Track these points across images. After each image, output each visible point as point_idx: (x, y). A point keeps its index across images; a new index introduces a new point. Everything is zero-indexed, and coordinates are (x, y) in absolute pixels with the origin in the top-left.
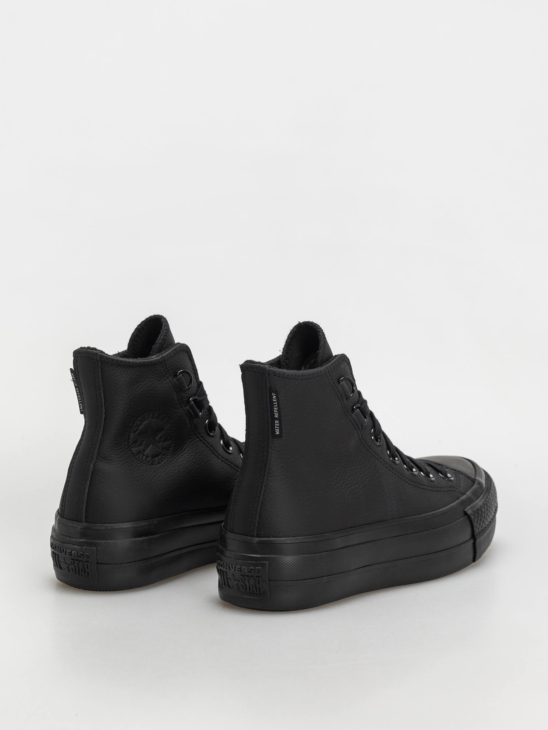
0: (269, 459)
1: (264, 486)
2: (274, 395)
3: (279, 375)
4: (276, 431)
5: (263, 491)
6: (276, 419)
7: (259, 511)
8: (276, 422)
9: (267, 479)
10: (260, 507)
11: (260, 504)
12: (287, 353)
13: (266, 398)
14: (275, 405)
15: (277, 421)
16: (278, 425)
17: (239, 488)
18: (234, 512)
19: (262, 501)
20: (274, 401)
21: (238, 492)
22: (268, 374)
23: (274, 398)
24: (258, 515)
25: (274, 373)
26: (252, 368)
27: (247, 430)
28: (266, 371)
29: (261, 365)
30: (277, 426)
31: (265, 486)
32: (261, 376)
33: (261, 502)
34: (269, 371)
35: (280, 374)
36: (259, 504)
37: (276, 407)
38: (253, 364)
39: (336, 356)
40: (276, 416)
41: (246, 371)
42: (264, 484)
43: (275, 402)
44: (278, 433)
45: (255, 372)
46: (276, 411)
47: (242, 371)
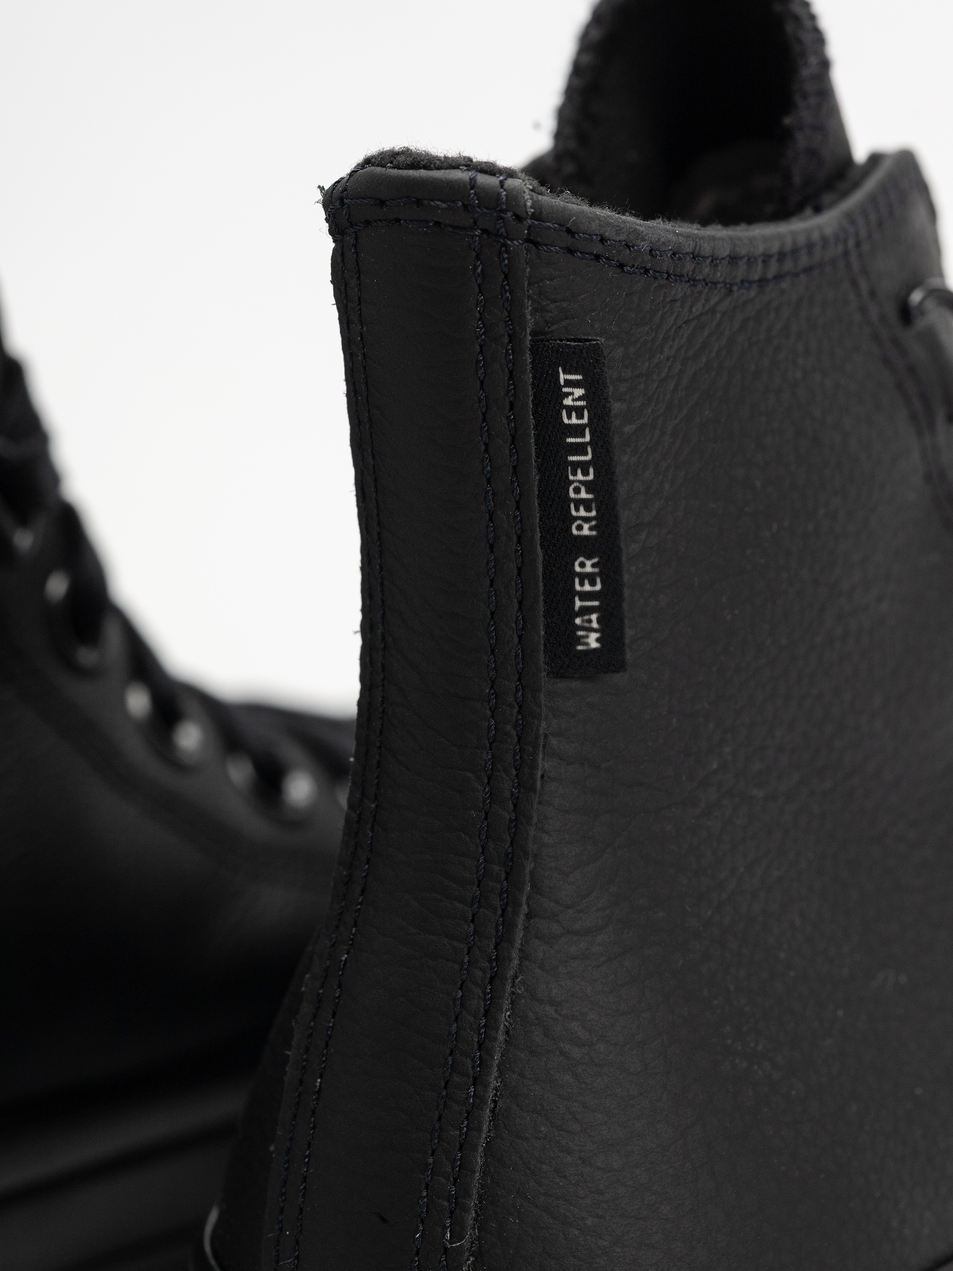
0: (535, 820)
1: (506, 1005)
2: (568, 383)
3: (597, 249)
4: (583, 628)
5: (501, 1037)
6: (585, 547)
7: (477, 1176)
8: (582, 565)
9: (524, 956)
10: (488, 1148)
11: (485, 1127)
12: (582, 137)
13: (512, 404)
14: (580, 449)
15: (589, 558)
16: (598, 587)
17: (334, 1016)
18: (305, 1180)
19: (500, 1104)
20: (574, 421)
21: (327, 1045)
22: (528, 240)
23: (568, 402)
24: (473, 1203)
25: (569, 231)
26: (419, 202)
27: (368, 628)
28: (519, 218)
29: (482, 179)
30: (584, 596)
31: (513, 1002)
32: (478, 257)
33: (493, 1111)
34: (534, 216)
35: (603, 240)
36: (480, 1130)
37: (584, 467)
38: (423, 173)
39: (875, 159)
40: (580, 528)
41: (367, 223)
42: (509, 989)
43: (578, 431)
44: (594, 645)
45: (437, 224)
46: (583, 495)
47: (334, 232)
